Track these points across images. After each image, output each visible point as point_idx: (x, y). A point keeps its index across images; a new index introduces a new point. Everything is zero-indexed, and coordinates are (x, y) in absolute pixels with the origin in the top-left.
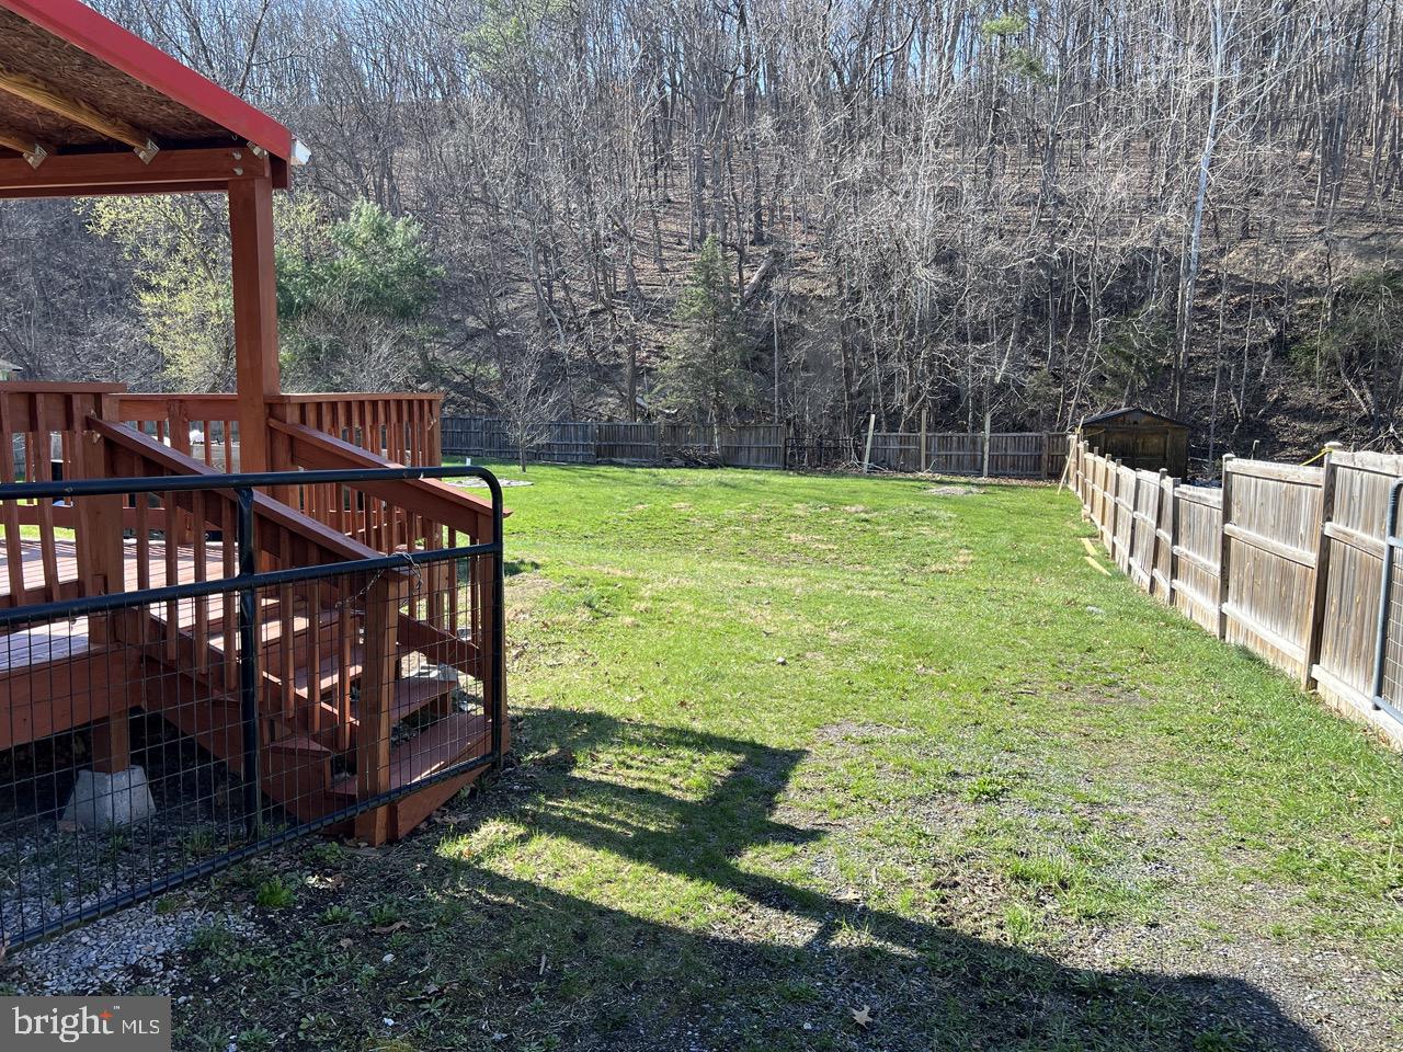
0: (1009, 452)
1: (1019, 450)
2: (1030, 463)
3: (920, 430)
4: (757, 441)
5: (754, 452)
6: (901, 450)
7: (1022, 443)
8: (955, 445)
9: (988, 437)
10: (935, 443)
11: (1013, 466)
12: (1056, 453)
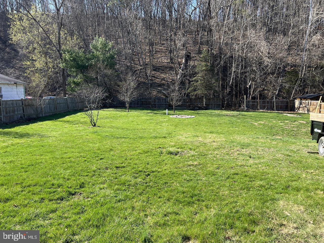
0: (280, 105)
1: (282, 104)
2: (285, 107)
3: (257, 99)
4: (214, 102)
5: (213, 105)
6: (253, 104)
7: (283, 102)
8: (266, 103)
9: (275, 101)
10: (261, 102)
11: (281, 108)
12: (291, 105)
